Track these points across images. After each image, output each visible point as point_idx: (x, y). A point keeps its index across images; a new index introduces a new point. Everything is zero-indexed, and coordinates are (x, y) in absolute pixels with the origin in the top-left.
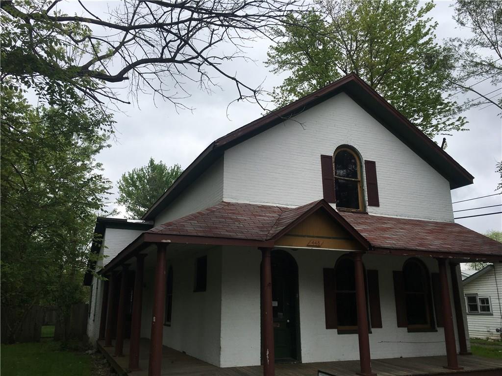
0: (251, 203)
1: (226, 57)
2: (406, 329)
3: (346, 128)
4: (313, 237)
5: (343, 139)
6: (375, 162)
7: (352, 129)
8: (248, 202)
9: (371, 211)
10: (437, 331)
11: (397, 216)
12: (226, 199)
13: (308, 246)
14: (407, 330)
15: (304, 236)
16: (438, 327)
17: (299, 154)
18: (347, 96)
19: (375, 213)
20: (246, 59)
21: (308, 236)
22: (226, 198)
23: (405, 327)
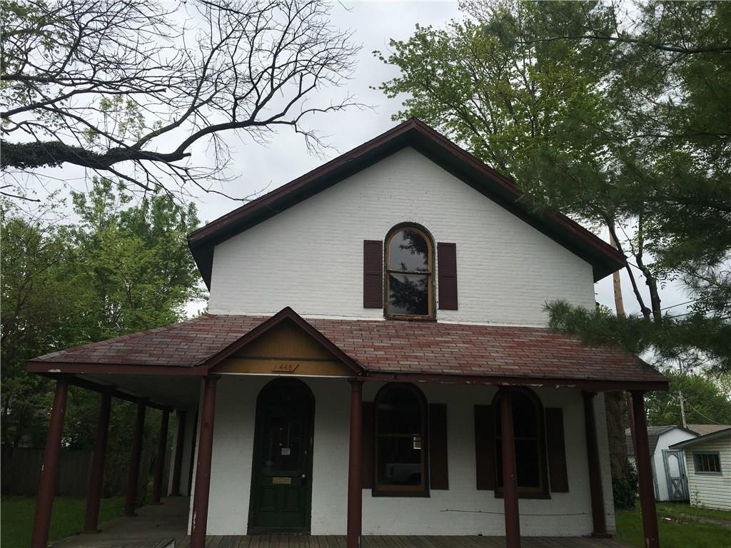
0: (248, 314)
1: (332, 108)
2: (491, 493)
3: (409, 198)
4: (283, 359)
5: (403, 215)
6: (455, 244)
7: (420, 199)
8: (244, 314)
9: (444, 317)
10: (550, 498)
11: (488, 322)
12: (212, 311)
13: (274, 372)
14: (494, 495)
15: (269, 359)
16: (552, 491)
17: (328, 242)
18: (415, 151)
19: (450, 320)
20: (360, 106)
21: (275, 359)
22: (212, 309)
23: (491, 489)
